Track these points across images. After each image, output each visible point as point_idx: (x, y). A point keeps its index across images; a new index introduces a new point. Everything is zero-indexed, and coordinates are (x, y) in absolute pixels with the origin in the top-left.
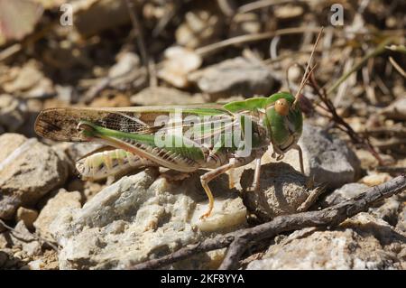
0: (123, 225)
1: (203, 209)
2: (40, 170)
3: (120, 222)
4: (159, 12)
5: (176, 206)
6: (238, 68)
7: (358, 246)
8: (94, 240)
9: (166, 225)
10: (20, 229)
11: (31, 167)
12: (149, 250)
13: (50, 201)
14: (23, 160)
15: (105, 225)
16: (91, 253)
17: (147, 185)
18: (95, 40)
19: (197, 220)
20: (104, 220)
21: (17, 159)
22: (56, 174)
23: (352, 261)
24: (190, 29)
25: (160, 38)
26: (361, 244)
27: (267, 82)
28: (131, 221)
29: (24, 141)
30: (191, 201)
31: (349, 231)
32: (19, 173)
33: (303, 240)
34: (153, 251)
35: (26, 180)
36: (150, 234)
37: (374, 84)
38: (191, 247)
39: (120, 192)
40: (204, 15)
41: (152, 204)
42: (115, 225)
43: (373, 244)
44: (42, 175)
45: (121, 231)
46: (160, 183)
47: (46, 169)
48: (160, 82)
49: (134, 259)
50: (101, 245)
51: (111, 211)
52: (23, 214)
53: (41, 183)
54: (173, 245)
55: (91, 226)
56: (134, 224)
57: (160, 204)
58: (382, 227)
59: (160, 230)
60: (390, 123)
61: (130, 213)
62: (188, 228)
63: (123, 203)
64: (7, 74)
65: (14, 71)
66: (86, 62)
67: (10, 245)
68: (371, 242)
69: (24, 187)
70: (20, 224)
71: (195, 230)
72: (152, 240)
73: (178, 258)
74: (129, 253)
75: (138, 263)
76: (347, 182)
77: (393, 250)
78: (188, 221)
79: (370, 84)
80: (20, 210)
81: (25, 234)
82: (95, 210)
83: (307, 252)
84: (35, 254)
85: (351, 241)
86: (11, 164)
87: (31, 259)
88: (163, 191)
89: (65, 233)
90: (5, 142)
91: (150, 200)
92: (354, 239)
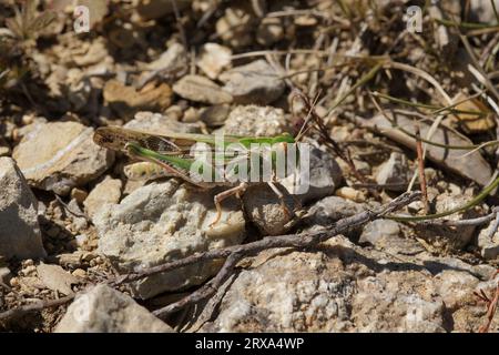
0: (149, 225)
1: (212, 216)
2: (92, 159)
3: (147, 222)
4: (204, 6)
5: (191, 213)
6: (258, 73)
7: (325, 267)
8: (125, 240)
9: (181, 229)
10: (72, 205)
11: (86, 156)
12: (166, 252)
13: (98, 186)
14: (80, 150)
15: (135, 223)
16: (121, 252)
17: (171, 193)
18: (152, 23)
19: (206, 228)
20: (135, 219)
21: (76, 147)
22: (105, 163)
23: (318, 282)
24: (227, 22)
25: (203, 28)
26: (328, 265)
27: (279, 89)
28: (155, 222)
29: (83, 130)
30: (203, 209)
31: (319, 254)
32: (76, 161)
33: (284, 257)
34: (168, 254)
35: (81, 167)
36: (168, 237)
37: (364, 93)
38: (198, 255)
39: (149, 199)
40: (240, 13)
41: (173, 210)
42: (143, 224)
43: (337, 266)
44: (93, 164)
45: (147, 229)
46: (181, 192)
47: (97, 159)
48: (198, 70)
49: (153, 261)
50: (130, 244)
51: (141, 213)
52: (76, 193)
53: (92, 171)
54: (184, 250)
55: (125, 223)
56: (158, 225)
57: (179, 211)
58: (346, 249)
59: (176, 234)
60: (370, 135)
61: (156, 216)
62: (198, 233)
63: (151, 208)
64: (80, 47)
65: (86, 45)
66: (143, 43)
67: (63, 217)
68: (336, 262)
69: (79, 174)
70: (73, 201)
71: (203, 235)
72: (169, 244)
73: (187, 264)
74: (150, 254)
75: (156, 265)
76: (328, 195)
77: (353, 269)
78: (199, 227)
79: (360, 93)
80: (74, 190)
81: (76, 209)
82: (129, 210)
83: (285, 270)
84: (82, 228)
85: (320, 263)
86: (70, 152)
87: (79, 234)
88: (183, 200)
89: (105, 227)
90: (68, 130)
91: (172, 207)
92: (323, 260)
